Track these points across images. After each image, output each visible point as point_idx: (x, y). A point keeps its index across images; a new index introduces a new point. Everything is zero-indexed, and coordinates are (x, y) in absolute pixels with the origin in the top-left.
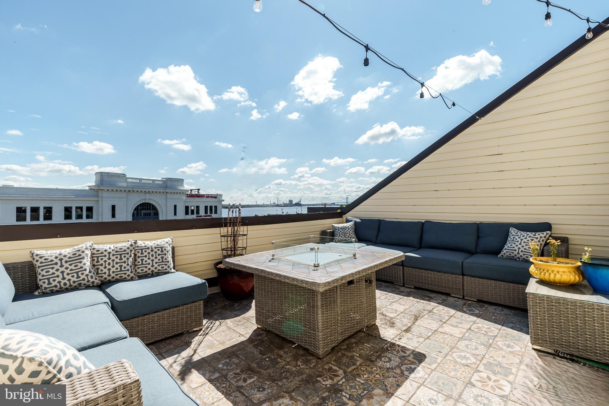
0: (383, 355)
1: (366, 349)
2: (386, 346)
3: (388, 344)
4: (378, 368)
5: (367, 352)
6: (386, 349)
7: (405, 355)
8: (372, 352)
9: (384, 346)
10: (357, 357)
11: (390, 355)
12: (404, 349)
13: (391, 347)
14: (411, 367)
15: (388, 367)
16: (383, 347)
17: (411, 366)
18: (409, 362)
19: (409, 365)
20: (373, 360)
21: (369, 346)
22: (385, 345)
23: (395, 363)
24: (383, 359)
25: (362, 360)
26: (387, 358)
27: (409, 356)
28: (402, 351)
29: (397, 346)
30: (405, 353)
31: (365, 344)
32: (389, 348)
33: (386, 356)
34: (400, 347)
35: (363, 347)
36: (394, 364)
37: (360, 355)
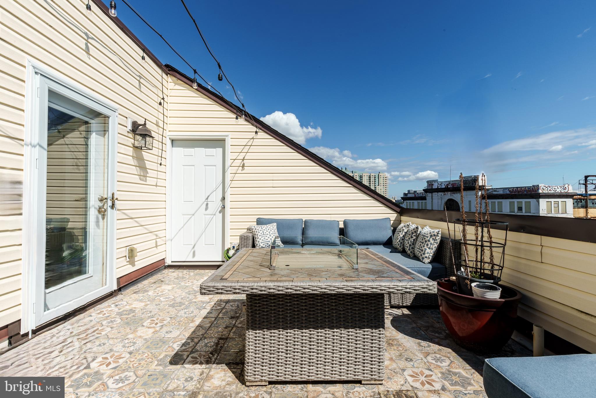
0: (214, 347)
1: (233, 347)
2: (215, 356)
3: (213, 360)
4: (214, 337)
5: (230, 344)
6: (214, 353)
7: (191, 355)
8: (226, 345)
9: (217, 356)
10: (236, 338)
11: (207, 349)
12: (194, 361)
13: (210, 358)
14: (185, 346)
15: (206, 340)
16: (218, 354)
17: (186, 348)
18: (188, 350)
19: (187, 347)
20: (221, 340)
21: (232, 350)
22: (217, 358)
23: (200, 344)
24: (213, 344)
25: (230, 337)
26: (210, 346)
27: (188, 356)
28: (196, 358)
29: (203, 361)
30: (192, 357)
31: (238, 350)
32: (211, 355)
33: (211, 347)
34: (199, 362)
35: (238, 347)
36: (202, 344)
37: (235, 340)
